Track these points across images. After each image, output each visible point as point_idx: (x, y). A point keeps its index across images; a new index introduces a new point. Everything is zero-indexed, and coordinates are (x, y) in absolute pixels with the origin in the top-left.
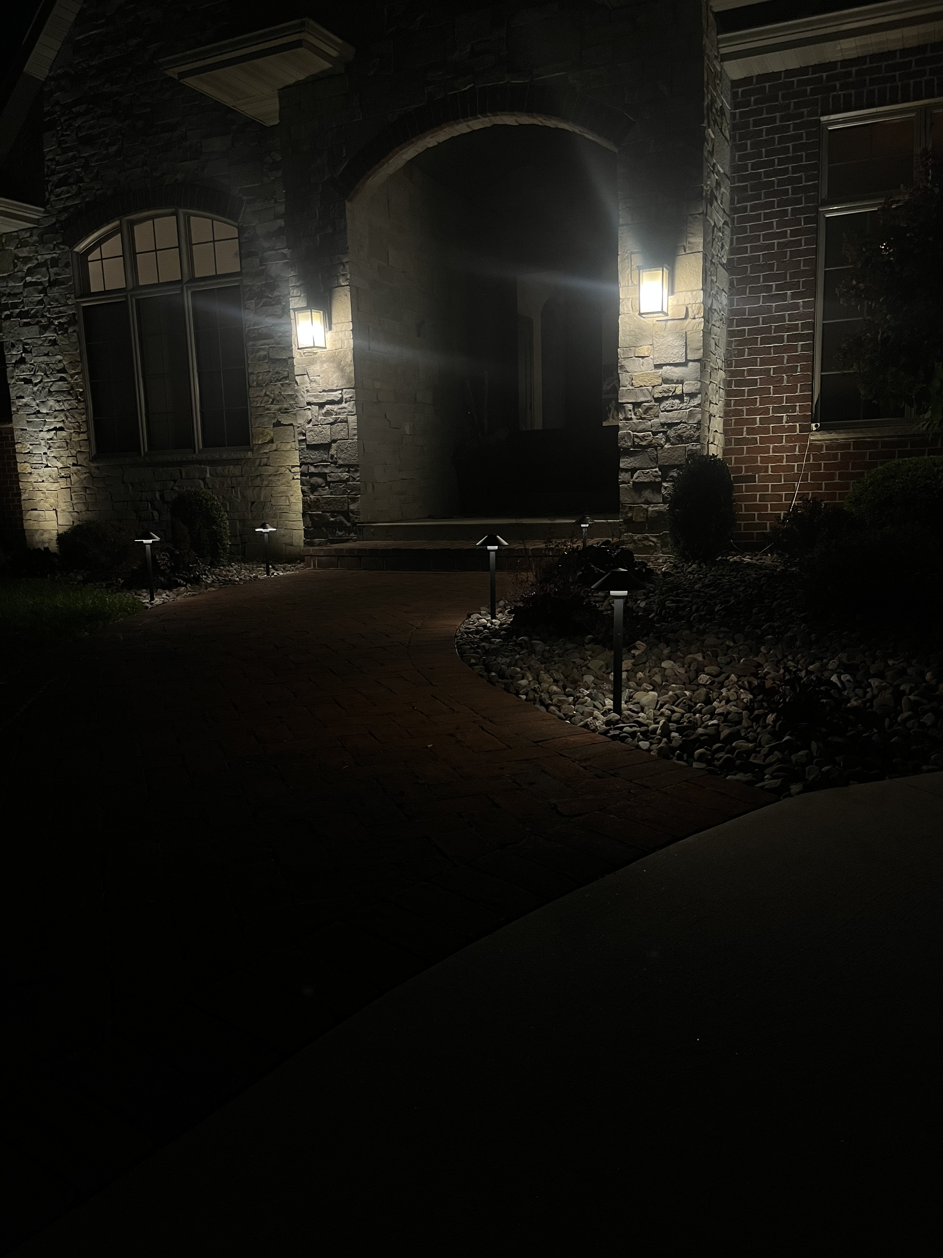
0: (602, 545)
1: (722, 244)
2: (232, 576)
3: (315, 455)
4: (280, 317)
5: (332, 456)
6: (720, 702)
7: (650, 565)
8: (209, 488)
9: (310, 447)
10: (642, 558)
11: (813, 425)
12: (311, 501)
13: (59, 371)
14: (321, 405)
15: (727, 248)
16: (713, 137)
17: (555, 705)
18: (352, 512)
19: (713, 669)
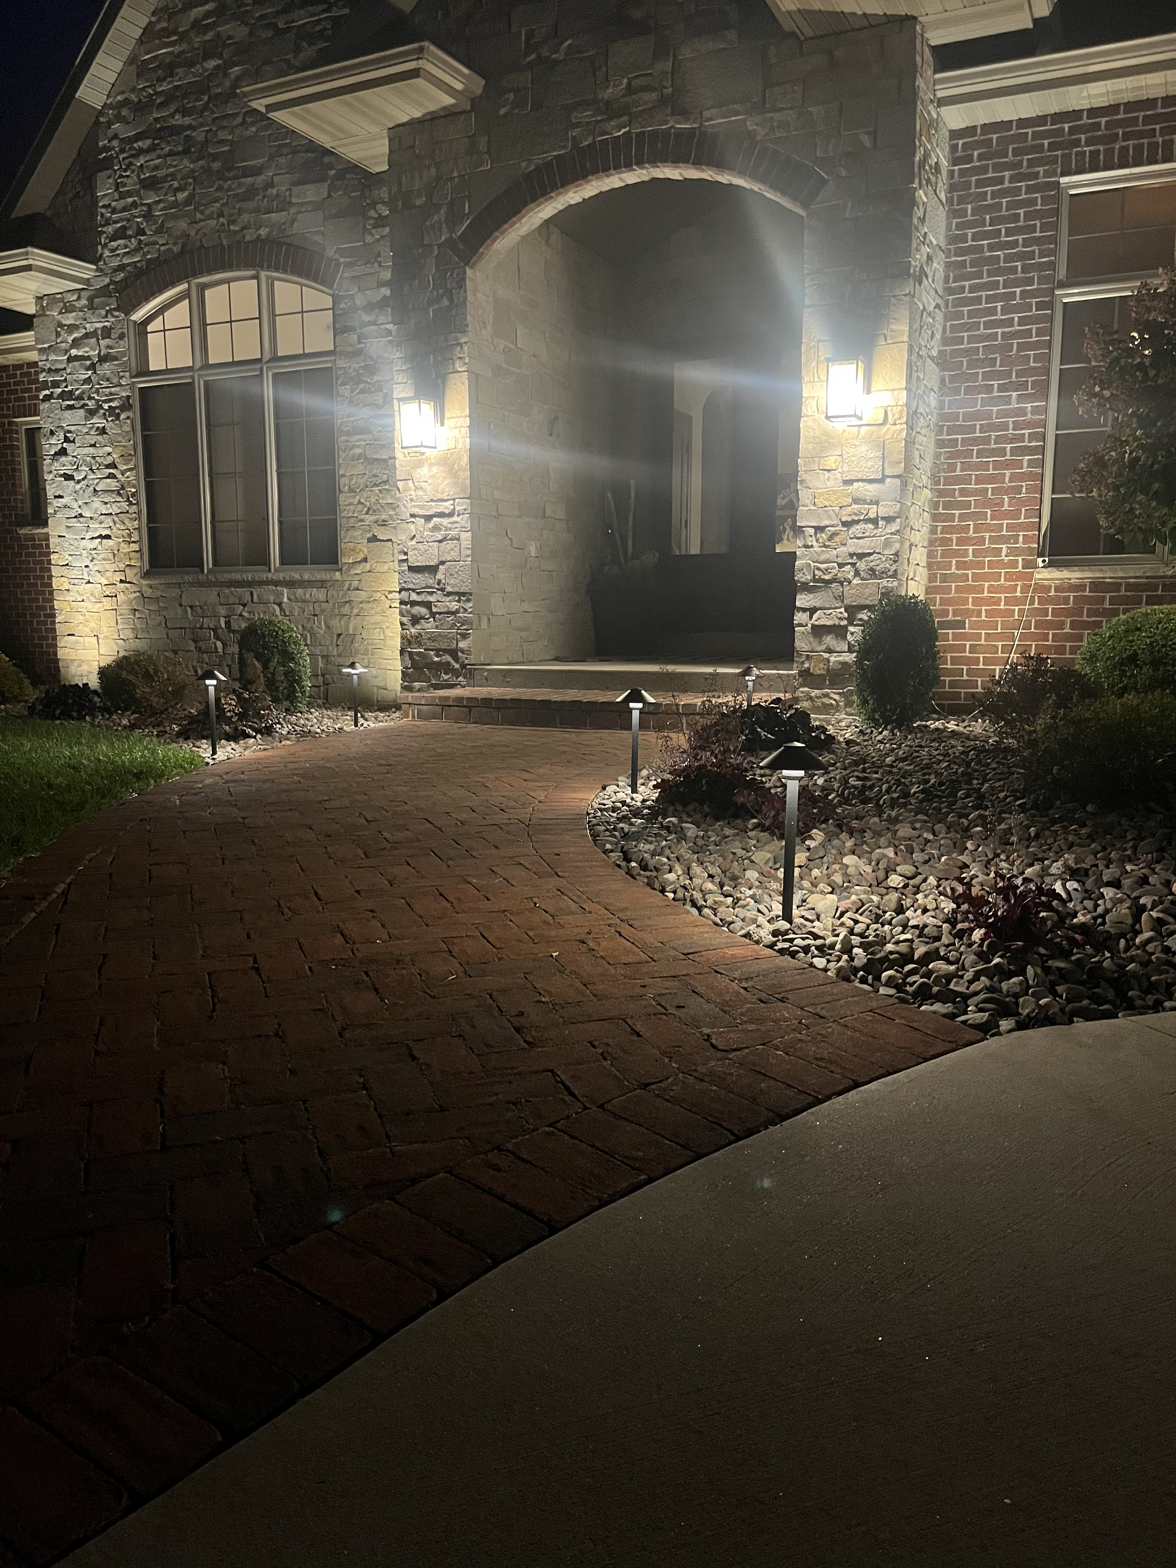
0: (772, 703)
1: (933, 332)
2: (312, 726)
3: (419, 580)
4: (380, 407)
5: (439, 582)
6: (915, 911)
7: (831, 730)
8: (286, 616)
9: (411, 569)
10: (820, 720)
11: (1040, 560)
12: (412, 637)
13: (108, 466)
14: (428, 518)
15: (938, 337)
16: (925, 200)
17: (710, 908)
18: (463, 651)
19: (906, 869)
